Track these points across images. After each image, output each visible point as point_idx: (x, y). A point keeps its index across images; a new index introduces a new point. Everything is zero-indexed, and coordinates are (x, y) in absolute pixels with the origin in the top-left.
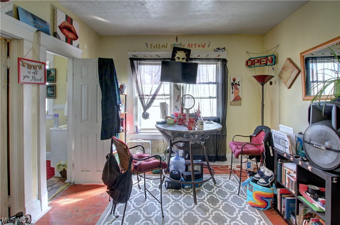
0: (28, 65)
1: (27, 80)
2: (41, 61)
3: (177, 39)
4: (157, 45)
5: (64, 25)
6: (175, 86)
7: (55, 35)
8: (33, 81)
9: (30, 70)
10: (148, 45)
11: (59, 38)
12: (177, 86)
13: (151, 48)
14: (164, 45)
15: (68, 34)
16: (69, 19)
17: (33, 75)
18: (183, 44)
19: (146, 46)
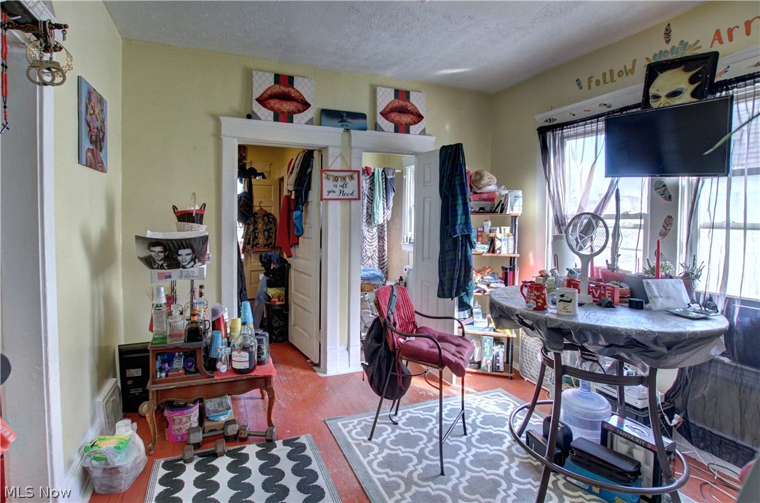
0: (333, 176)
1: (332, 196)
2: (353, 169)
3: (668, 33)
4: (604, 74)
5: (390, 107)
6: (657, 187)
7: (376, 127)
8: (341, 197)
9: (336, 183)
10: (582, 84)
11: (382, 130)
12: (665, 186)
13: (590, 88)
14: (625, 66)
15: (400, 118)
16: (402, 94)
17: (341, 188)
18: (691, 43)
19: (577, 87)
